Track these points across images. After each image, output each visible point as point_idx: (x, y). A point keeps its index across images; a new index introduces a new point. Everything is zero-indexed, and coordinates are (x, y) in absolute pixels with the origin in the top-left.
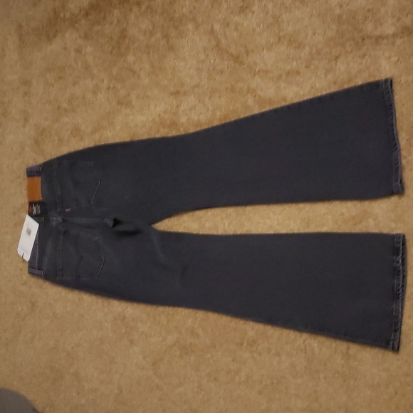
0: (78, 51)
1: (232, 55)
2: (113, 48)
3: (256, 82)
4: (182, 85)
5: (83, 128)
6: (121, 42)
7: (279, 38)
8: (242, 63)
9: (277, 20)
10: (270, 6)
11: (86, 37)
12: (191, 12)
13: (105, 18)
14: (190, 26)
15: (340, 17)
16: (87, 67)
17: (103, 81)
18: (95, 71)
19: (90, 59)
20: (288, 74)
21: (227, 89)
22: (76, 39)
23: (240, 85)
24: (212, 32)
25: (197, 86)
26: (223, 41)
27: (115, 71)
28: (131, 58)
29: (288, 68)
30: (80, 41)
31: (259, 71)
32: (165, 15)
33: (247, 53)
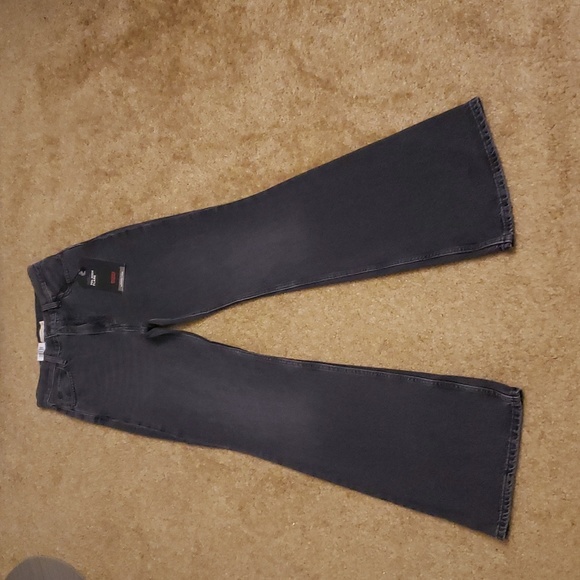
0: (118, 93)
1: (319, 79)
2: (163, 86)
3: (354, 113)
4: (257, 125)
5: (130, 195)
6: (173, 79)
7: (381, 52)
8: (333, 90)
9: (376, 28)
10: (366, 9)
11: (127, 74)
12: (262, 29)
13: (149, 48)
14: (262, 47)
15: (460, 15)
16: (130, 114)
17: (152, 130)
18: (142, 119)
19: (133, 103)
20: (397, 97)
21: (315, 126)
22: (114, 78)
23: (333, 118)
24: (292, 51)
25: (276, 125)
26: (307, 63)
27: (167, 115)
28: (186, 97)
29: (396, 90)
30: (120, 80)
31: (357, 97)
32: (228, 35)
33: (340, 74)
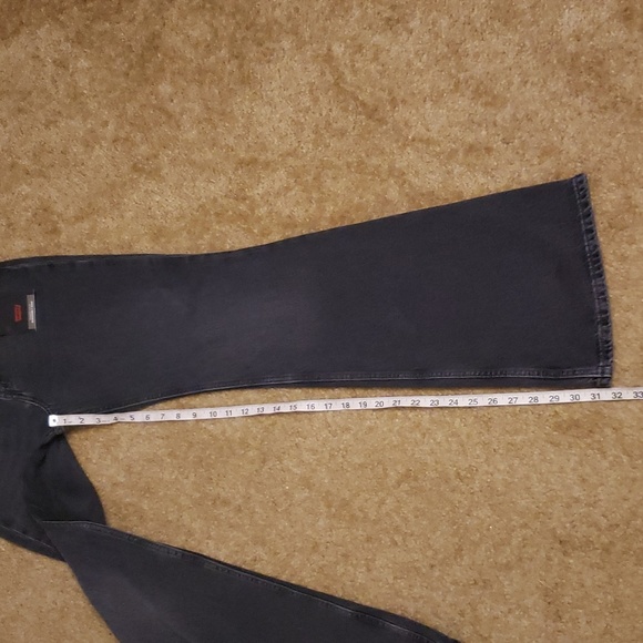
0: (61, 64)
1: (363, 104)
2: (131, 67)
3: (407, 159)
4: (264, 148)
5: (59, 208)
6: (148, 58)
7: (457, 84)
8: (382, 121)
9: (455, 50)
10: (444, 22)
11: (79, 40)
12: (289, 18)
13: (118, 10)
14: (286, 44)
15: (575, 57)
16: (75, 96)
17: (106, 124)
18: (93, 105)
19: (83, 82)
20: (471, 149)
21: (349, 165)
22: (59, 43)
23: (375, 161)
24: (329, 58)
25: (293, 153)
26: (349, 77)
27: (131, 109)
28: (165, 88)
29: (470, 139)
30: (66, 47)
31: (413, 140)
32: (238, 17)
33: (394, 103)
